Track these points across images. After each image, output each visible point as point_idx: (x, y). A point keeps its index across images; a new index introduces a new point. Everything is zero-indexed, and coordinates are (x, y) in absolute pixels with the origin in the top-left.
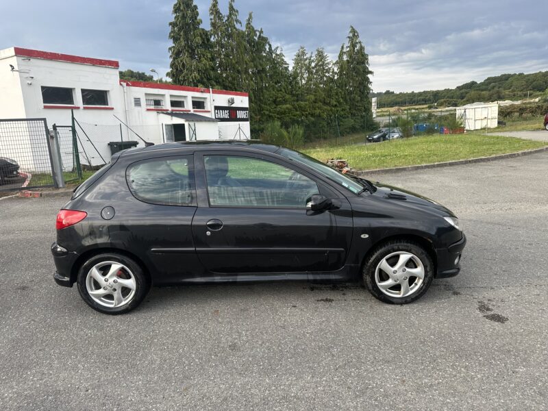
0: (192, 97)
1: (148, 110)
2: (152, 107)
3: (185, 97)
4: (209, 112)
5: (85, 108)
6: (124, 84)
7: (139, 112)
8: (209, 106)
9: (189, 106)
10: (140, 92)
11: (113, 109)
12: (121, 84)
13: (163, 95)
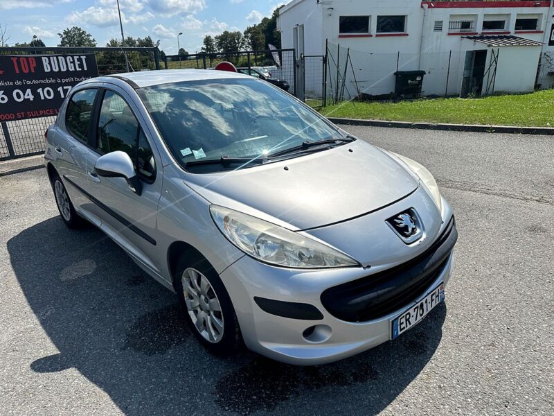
0: (518, 14)
1: (449, 34)
2: (457, 31)
3: (509, 15)
4: (542, 32)
5: (377, 36)
6: (426, 6)
7: (437, 38)
8: (544, 25)
9: (511, 27)
10: (444, 14)
11: (408, 35)
12: (422, 7)
13: (476, 15)
